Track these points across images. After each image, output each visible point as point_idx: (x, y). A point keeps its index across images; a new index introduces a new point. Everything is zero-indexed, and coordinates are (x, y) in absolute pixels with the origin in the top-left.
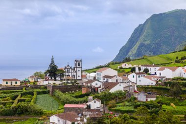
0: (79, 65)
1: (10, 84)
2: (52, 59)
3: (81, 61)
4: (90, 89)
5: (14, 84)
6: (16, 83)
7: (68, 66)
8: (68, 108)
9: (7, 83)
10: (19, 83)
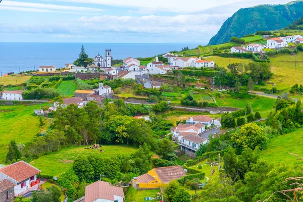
0: (109, 54)
1: (46, 71)
2: (83, 49)
3: (110, 51)
4: (107, 77)
5: (49, 70)
6: (51, 70)
7: (99, 55)
8: (78, 93)
9: (43, 70)
10: (54, 70)
